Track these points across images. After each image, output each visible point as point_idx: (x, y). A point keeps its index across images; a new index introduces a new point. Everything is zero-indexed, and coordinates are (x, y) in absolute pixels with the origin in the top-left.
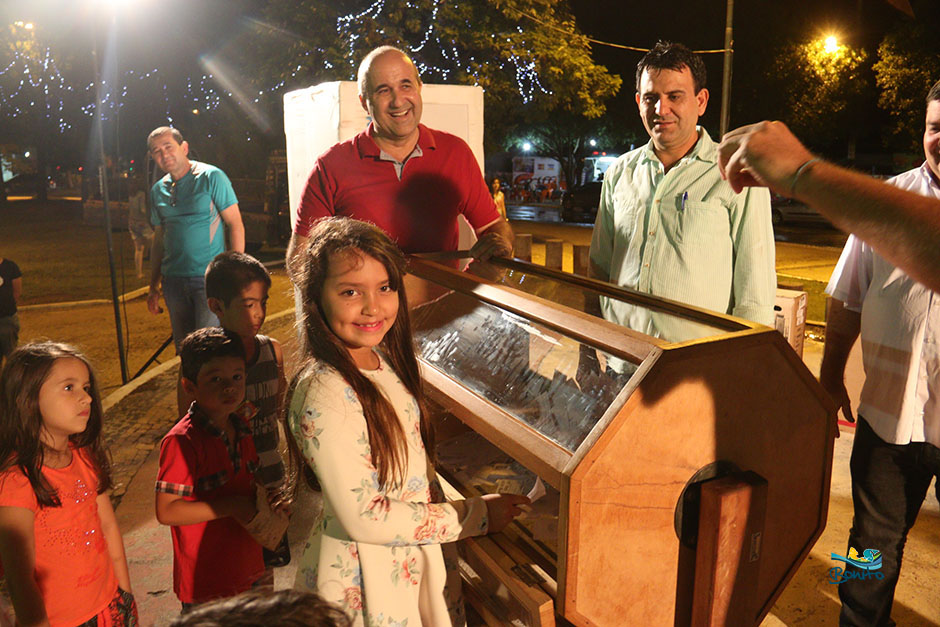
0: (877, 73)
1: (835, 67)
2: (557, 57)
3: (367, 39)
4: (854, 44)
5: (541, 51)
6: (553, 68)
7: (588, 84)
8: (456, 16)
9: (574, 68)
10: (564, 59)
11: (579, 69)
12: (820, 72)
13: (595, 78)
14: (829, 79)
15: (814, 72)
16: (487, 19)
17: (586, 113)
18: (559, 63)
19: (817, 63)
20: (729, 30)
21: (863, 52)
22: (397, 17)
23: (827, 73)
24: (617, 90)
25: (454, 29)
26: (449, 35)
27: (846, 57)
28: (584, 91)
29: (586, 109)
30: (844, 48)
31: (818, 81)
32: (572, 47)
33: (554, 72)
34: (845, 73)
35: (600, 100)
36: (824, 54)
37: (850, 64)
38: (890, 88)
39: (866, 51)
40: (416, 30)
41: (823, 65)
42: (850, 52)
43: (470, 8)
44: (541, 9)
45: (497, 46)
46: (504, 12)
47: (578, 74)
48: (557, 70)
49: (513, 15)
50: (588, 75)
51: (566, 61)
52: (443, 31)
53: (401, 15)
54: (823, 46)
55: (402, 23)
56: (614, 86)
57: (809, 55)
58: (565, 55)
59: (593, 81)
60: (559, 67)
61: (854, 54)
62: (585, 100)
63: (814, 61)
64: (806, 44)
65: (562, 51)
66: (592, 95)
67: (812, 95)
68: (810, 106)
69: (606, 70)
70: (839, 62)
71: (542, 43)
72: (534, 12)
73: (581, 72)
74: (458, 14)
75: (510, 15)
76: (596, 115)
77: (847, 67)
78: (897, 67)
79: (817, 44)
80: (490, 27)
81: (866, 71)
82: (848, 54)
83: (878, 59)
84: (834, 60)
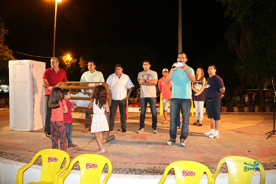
0: (80, 65)
2: (6, 56)
4: (74, 57)
6: (4, 59)
12: (66, 63)
14: (68, 65)
15: (65, 63)
19: (65, 61)
20: (54, 53)
21: (76, 59)
23: (68, 64)
30: (71, 58)
31: (66, 66)
33: (5, 60)
34: (72, 64)
36: (67, 59)
37: (73, 62)
38: (83, 68)
39: (77, 59)
41: (67, 62)
51: (8, 57)
57: (63, 59)
58: (8, 55)
60: (6, 58)
61: (74, 60)
63: (64, 61)
64: (63, 56)
70: (70, 61)
71: (1, 51)
77: (73, 63)
78: (84, 63)
79: (65, 57)
81: (77, 64)
82: (73, 60)
83: (80, 61)
84: (69, 61)
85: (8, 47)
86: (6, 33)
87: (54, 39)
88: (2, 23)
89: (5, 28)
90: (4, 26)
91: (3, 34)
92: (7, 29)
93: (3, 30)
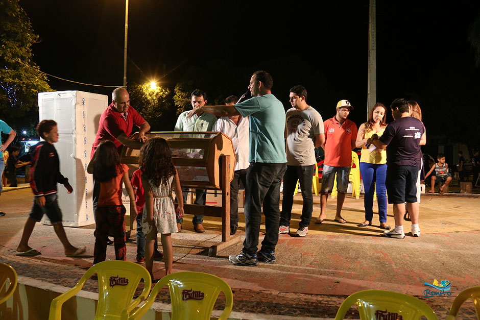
0: (175, 100)
1: (156, 96)
2: (35, 84)
4: (164, 86)
5: (26, 80)
6: (33, 90)
10: (38, 85)
12: (149, 98)
14: (153, 102)
15: (146, 98)
18: (36, 87)
19: (148, 94)
20: (125, 77)
21: (167, 90)
23: (152, 99)
27: (161, 92)
30: (159, 88)
31: (148, 102)
33: (33, 92)
34: (160, 99)
36: (150, 90)
37: (162, 95)
38: (181, 106)
39: (169, 90)
41: (150, 96)
42: (162, 89)
44: (23, 58)
46: (5, 58)
48: (35, 91)
49: (10, 60)
54: (149, 86)
57: (144, 90)
58: (39, 83)
60: (36, 89)
61: (164, 91)
63: (146, 93)
64: (142, 84)
65: (37, 81)
67: (146, 109)
68: (146, 114)
70: (157, 94)
72: (20, 60)
75: (8, 60)
78: (183, 97)
79: (147, 85)
83: (175, 94)
84: (155, 93)
85: (38, 67)
86: (35, 41)
88: (28, 22)
89: (33, 33)
90: (31, 28)
91: (29, 42)
92: (36, 34)
93: (29, 36)
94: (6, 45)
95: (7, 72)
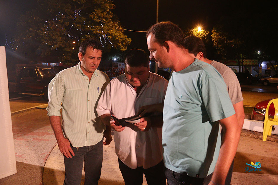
0: (212, 37)
1: (201, 36)
2: (110, 33)
3: (51, 28)
4: (205, 29)
5: (106, 31)
6: (109, 36)
7: (121, 41)
8: (80, 21)
9: (116, 36)
10: (113, 33)
11: (118, 37)
13: (123, 39)
16: (90, 22)
17: (121, 50)
18: (111, 35)
19: (196, 35)
21: (208, 32)
22: (61, 21)
24: (130, 43)
25: (80, 25)
26: (78, 26)
27: (204, 33)
28: (119, 43)
29: (121, 49)
30: (203, 30)
32: (116, 30)
33: (110, 38)
34: (203, 37)
35: (125, 46)
36: (198, 32)
37: (205, 35)
38: (215, 42)
40: (68, 25)
42: (205, 31)
43: (85, 19)
44: (106, 19)
45: (92, 30)
47: (117, 38)
48: (110, 37)
50: (120, 38)
51: (113, 34)
52: (76, 25)
53: (62, 20)
54: (197, 30)
55: (63, 23)
56: (129, 41)
57: (193, 32)
58: (113, 32)
59: (123, 40)
60: (111, 36)
61: (206, 32)
62: (120, 45)
64: (192, 29)
65: (112, 31)
66: (122, 45)
69: (126, 37)
70: (202, 34)
71: (106, 29)
72: (104, 19)
73: (118, 38)
74: (81, 20)
75: (96, 20)
76: (124, 50)
77: (204, 36)
78: (217, 36)
79: (196, 29)
80: (91, 25)
81: (209, 37)
82: (204, 32)
83: (212, 34)
84: (200, 34)
85: (117, 23)
86: (112, 8)
87: (157, 6)
92: (113, 3)
93: (107, 6)
94: (95, 12)
95: (97, 28)
